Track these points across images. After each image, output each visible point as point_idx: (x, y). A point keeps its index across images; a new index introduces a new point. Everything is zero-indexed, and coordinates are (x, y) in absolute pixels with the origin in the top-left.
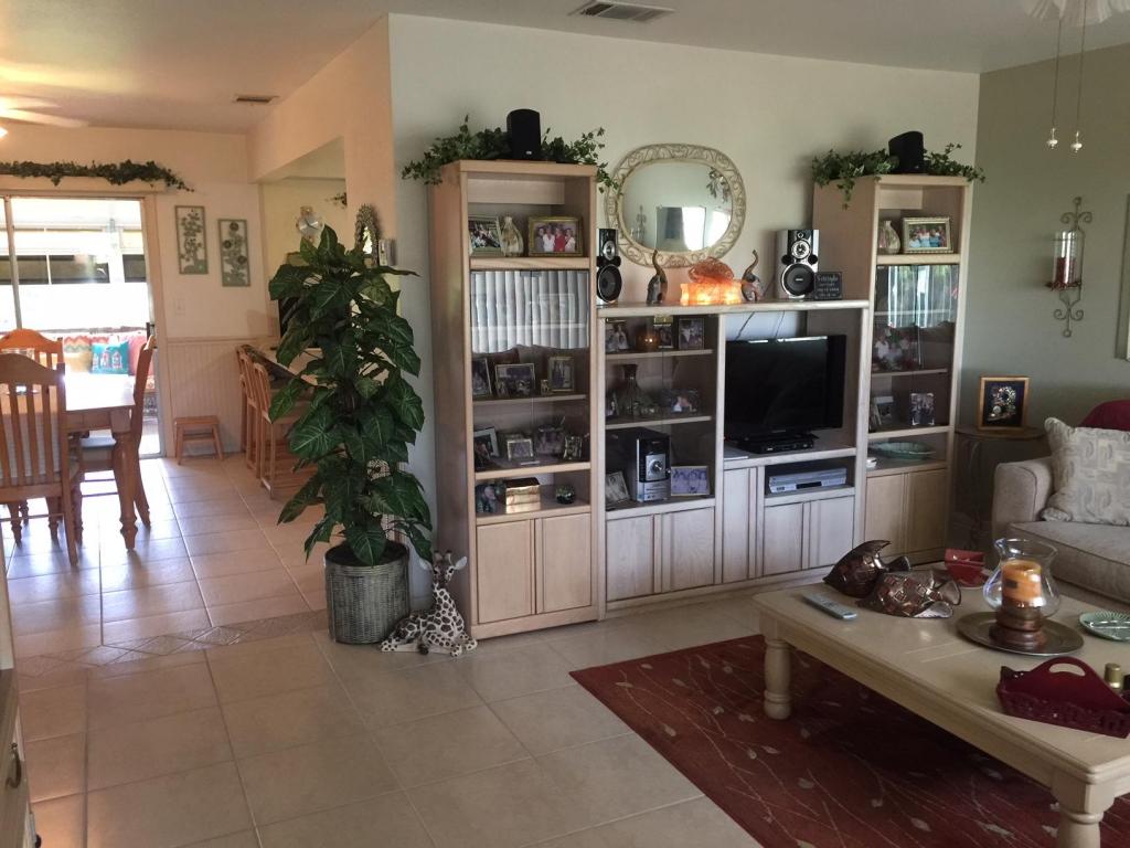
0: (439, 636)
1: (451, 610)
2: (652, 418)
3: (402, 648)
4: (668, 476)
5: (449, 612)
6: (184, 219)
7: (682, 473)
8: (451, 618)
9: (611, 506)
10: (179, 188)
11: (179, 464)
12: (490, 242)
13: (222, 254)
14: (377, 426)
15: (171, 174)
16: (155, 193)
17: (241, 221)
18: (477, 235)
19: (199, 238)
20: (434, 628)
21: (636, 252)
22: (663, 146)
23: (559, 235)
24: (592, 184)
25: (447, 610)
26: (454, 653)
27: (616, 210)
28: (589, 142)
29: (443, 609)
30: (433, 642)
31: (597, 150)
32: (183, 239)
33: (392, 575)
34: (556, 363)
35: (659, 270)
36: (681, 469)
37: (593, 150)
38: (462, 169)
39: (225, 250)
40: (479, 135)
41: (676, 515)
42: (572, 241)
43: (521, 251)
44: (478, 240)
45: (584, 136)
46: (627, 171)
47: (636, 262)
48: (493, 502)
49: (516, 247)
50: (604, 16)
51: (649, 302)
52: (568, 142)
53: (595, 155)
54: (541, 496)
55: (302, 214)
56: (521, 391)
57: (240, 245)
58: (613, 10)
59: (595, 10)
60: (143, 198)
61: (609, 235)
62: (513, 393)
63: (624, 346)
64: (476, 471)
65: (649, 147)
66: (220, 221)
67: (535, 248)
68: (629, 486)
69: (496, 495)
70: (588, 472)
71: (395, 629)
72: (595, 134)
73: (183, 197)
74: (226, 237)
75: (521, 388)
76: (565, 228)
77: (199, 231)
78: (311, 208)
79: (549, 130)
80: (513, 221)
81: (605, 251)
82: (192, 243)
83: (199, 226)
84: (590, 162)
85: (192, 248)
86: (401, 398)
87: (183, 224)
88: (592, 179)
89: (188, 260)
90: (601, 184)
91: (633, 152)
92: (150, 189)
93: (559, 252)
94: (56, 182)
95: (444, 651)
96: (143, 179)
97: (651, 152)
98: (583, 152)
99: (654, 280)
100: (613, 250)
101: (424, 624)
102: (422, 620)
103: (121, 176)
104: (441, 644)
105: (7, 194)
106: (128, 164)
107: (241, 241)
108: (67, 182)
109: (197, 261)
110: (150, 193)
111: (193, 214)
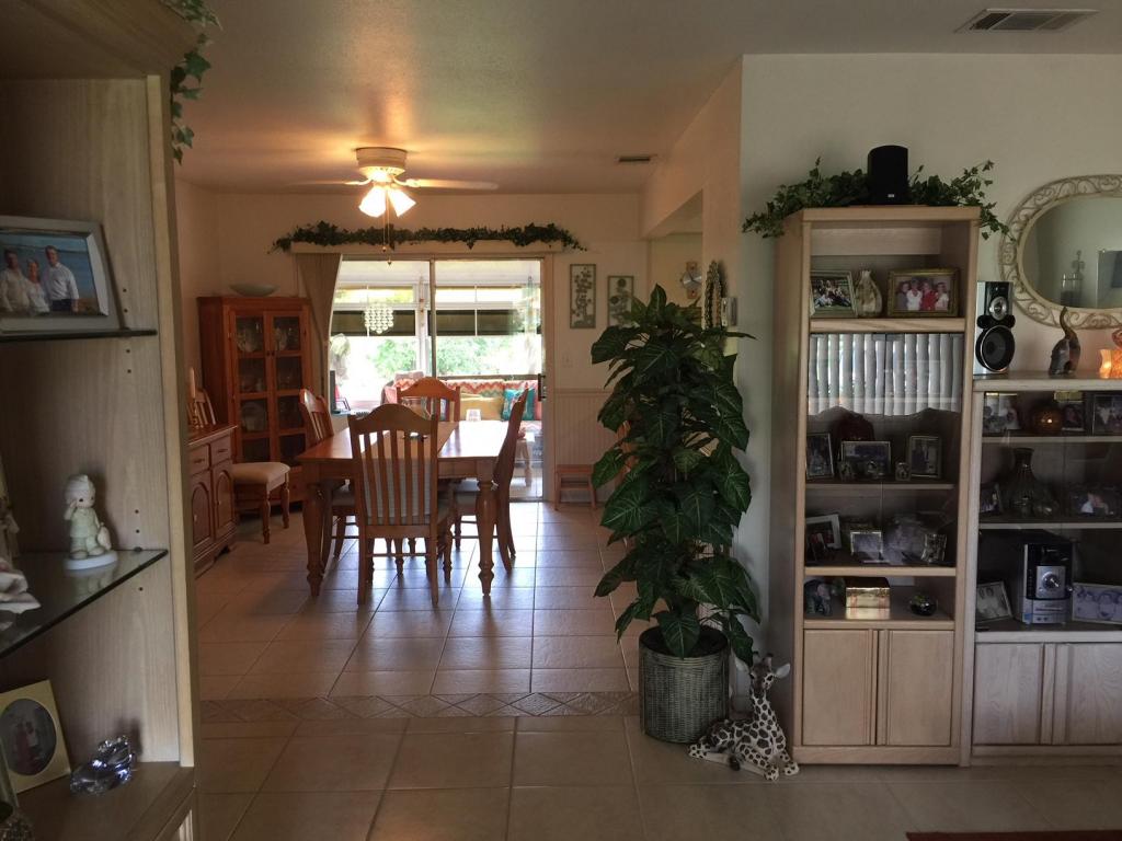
0: (754, 751)
1: (770, 723)
2: (1050, 519)
3: (712, 757)
4: (1068, 595)
5: (768, 723)
6: (578, 277)
7: (1090, 593)
8: (769, 732)
9: (983, 624)
10: (574, 247)
11: (556, 510)
12: (838, 301)
13: (609, 310)
14: (697, 504)
15: (568, 235)
16: (554, 253)
17: (629, 277)
18: (823, 293)
19: (589, 294)
20: (749, 741)
21: (1039, 309)
22: (1086, 178)
23: (928, 291)
24: (973, 230)
25: (766, 723)
26: (768, 777)
27: (1015, 257)
28: (974, 179)
29: (761, 720)
30: (747, 756)
31: (983, 188)
32: (575, 295)
33: (708, 670)
34: (919, 443)
35: (1069, 332)
36: (1088, 587)
37: (978, 187)
38: (805, 218)
39: (612, 305)
40: (834, 179)
41: (1076, 647)
42: (944, 298)
43: (879, 310)
44: (823, 299)
45: (966, 172)
46: (1031, 212)
47: (1040, 321)
48: (828, 601)
49: (872, 306)
50: (1001, 28)
51: (1052, 373)
52: (946, 180)
53: (981, 194)
54: (891, 600)
55: (687, 269)
56: (871, 475)
57: (626, 300)
58: (1011, 19)
59: (989, 22)
60: (543, 258)
61: (999, 290)
62: (860, 477)
63: (1012, 426)
64: (807, 564)
65: (1064, 181)
66: (609, 277)
67: (896, 306)
68: (1012, 600)
69: (831, 595)
70: (951, 581)
71: (706, 734)
72: (981, 168)
73: (577, 256)
74: (614, 293)
75: (870, 470)
76: (936, 282)
77: (590, 288)
78: (696, 264)
79: (921, 168)
80: (872, 276)
81: (992, 309)
82: (583, 300)
83: (590, 283)
84: (973, 203)
85: (582, 304)
86: (725, 474)
87: (576, 281)
88: (973, 223)
89: (578, 315)
90: (987, 229)
91: (1042, 188)
92: (550, 249)
93: (926, 311)
94: (471, 246)
95: (759, 772)
96: (543, 240)
97: (1067, 186)
98: (965, 191)
99: (1061, 345)
100: (1004, 308)
101: (739, 734)
102: (736, 728)
103: (524, 239)
104: (756, 762)
105: (432, 257)
106: (531, 228)
107: (627, 296)
108: (479, 245)
109: (586, 316)
110: (549, 253)
111: (586, 271)
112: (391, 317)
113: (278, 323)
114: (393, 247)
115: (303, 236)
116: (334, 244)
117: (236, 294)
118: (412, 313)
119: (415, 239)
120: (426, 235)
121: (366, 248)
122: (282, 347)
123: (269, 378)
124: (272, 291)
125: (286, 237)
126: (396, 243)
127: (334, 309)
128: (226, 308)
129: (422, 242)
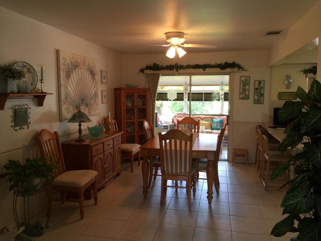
6: (243, 81)
10: (242, 70)
11: (233, 165)
13: (255, 92)
15: (240, 65)
17: (262, 81)
19: (247, 87)
32: (242, 87)
39: (256, 91)
55: (286, 77)
57: (262, 89)
60: (230, 74)
66: (255, 81)
73: (243, 73)
74: (257, 86)
77: (247, 85)
78: (290, 75)
82: (245, 89)
83: (247, 83)
85: (244, 90)
87: (242, 82)
89: (243, 95)
92: (233, 71)
94: (204, 70)
96: (231, 68)
103: (222, 68)
105: (190, 74)
106: (226, 63)
107: (262, 88)
108: (208, 70)
109: (245, 95)
110: (232, 72)
111: (246, 79)
112: (176, 95)
113: (139, 97)
114: (177, 71)
115: (148, 68)
116: (158, 70)
117: (126, 87)
118: (183, 94)
119: (185, 68)
120: (189, 67)
121: (169, 72)
122: (140, 104)
123: (136, 115)
124: (138, 86)
125: (143, 68)
126: (179, 70)
127: (157, 92)
128: (123, 92)
129: (187, 69)
